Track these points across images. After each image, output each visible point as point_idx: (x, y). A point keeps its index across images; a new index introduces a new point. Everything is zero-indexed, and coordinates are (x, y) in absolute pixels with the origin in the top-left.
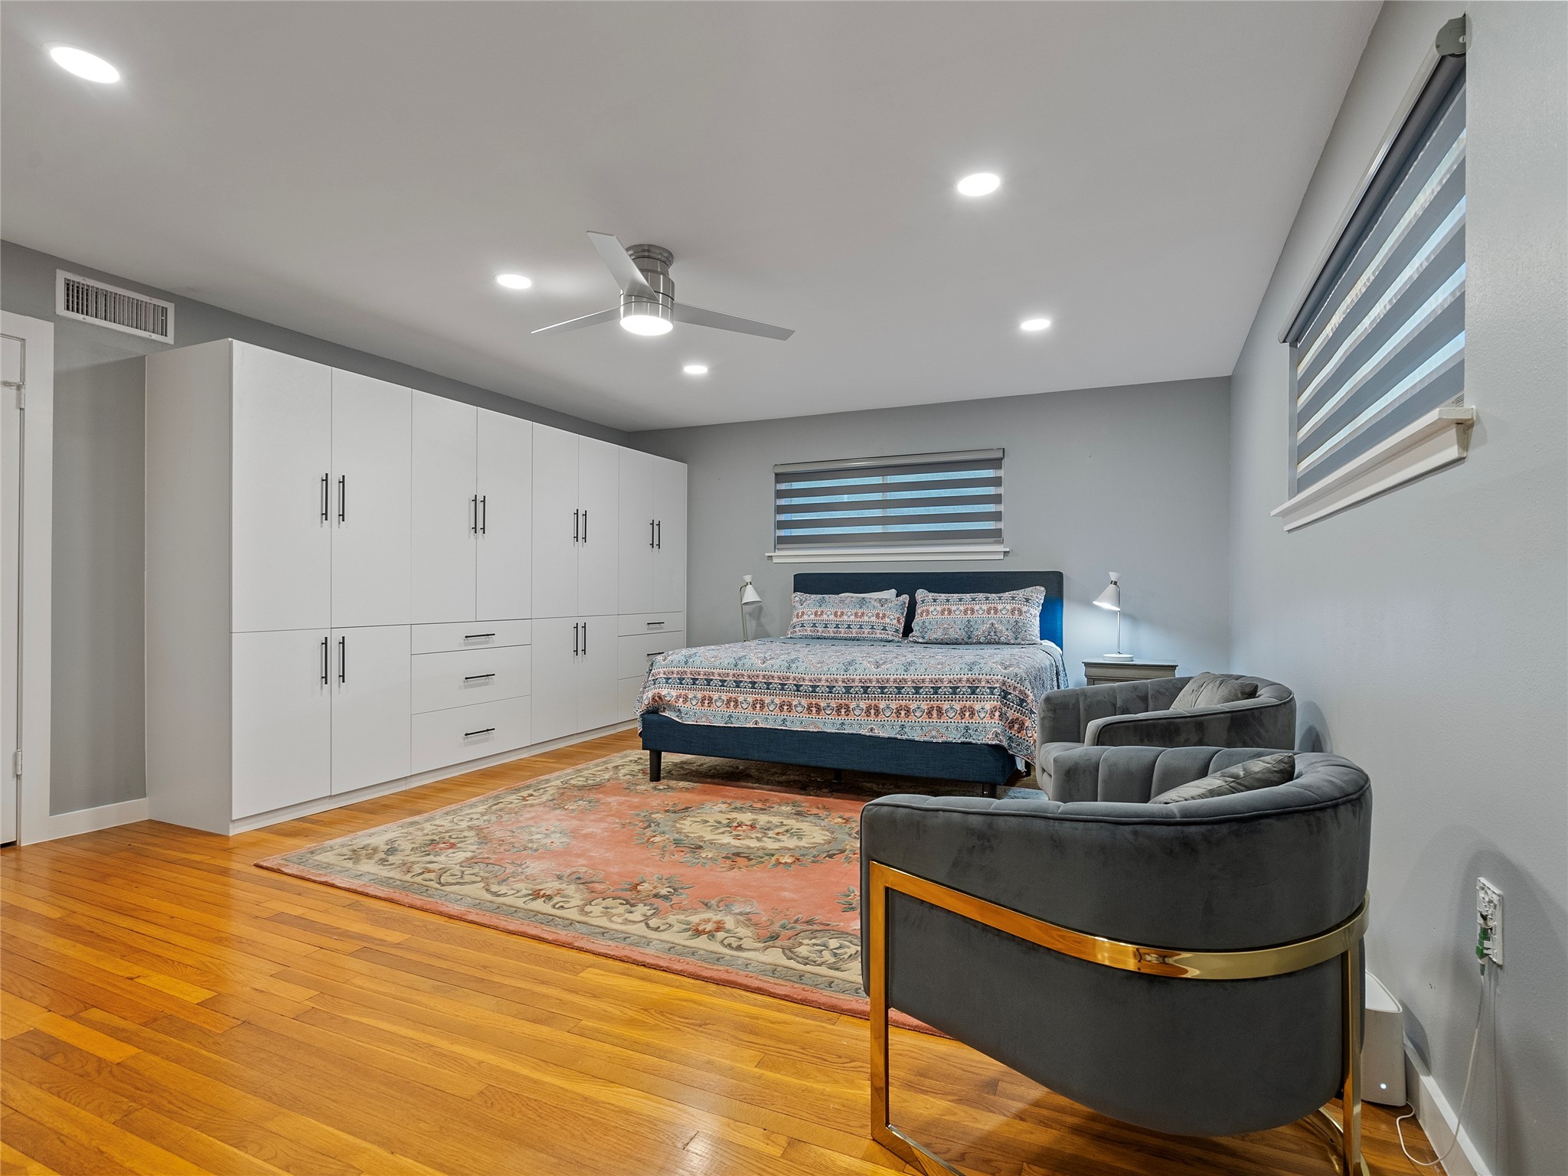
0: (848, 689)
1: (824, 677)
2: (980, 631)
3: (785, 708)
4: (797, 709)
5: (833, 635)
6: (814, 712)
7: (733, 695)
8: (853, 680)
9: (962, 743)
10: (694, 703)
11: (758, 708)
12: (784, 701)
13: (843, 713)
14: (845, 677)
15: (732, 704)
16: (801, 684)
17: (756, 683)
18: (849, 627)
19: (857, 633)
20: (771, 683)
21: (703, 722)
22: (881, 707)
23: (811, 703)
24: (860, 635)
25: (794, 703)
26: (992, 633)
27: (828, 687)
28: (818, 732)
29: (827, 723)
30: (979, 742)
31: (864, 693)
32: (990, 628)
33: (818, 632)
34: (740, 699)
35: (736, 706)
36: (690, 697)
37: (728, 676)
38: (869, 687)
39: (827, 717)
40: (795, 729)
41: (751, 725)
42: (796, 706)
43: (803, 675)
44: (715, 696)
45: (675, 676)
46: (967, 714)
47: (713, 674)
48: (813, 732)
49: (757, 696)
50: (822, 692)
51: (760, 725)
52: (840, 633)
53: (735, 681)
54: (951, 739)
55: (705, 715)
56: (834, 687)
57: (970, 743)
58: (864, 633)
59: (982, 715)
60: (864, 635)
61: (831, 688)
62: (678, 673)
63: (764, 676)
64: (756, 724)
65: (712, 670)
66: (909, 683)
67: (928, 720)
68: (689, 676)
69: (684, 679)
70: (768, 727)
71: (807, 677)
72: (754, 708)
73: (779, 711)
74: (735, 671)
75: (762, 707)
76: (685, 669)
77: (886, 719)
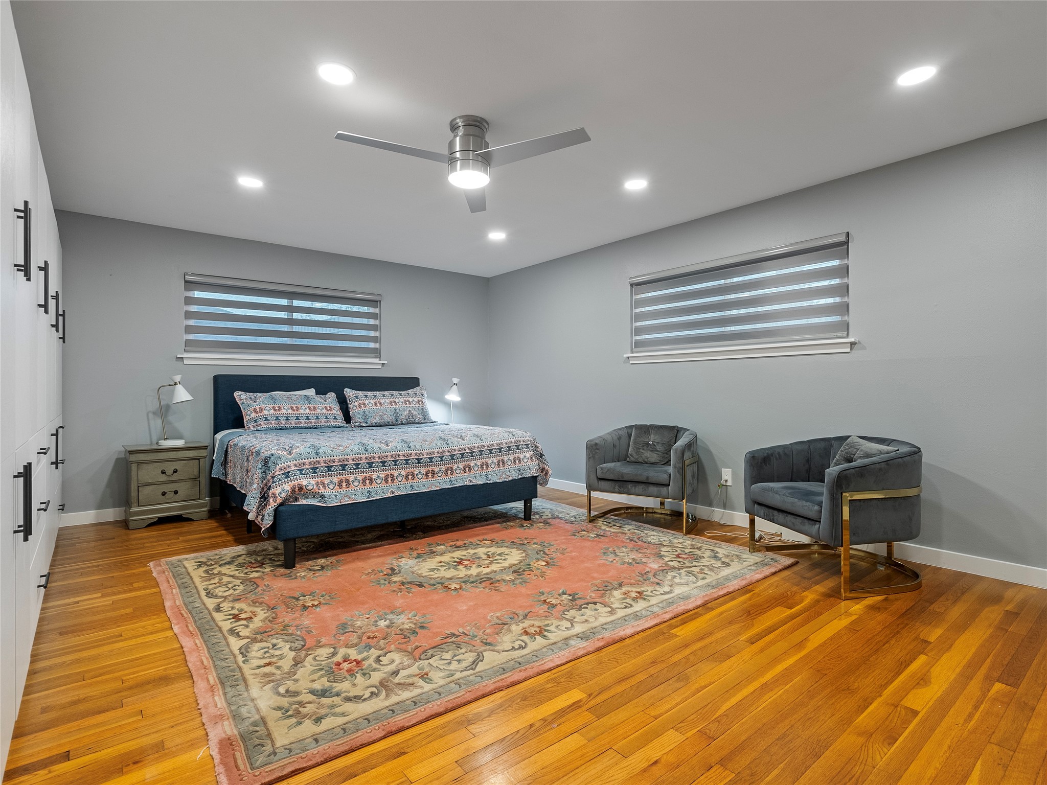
0: (452, 456)
1: (436, 451)
2: (404, 416)
3: (410, 477)
4: (418, 476)
5: (294, 425)
6: (430, 476)
7: (368, 475)
8: (455, 450)
9: (521, 478)
10: (332, 488)
11: (390, 481)
12: (408, 473)
13: (449, 474)
14: (449, 448)
15: (368, 482)
16: (421, 457)
17: (385, 462)
18: (308, 418)
19: (315, 423)
20: (398, 460)
21: (347, 501)
22: (472, 465)
23: (429, 471)
24: (318, 424)
25: (416, 473)
26: (411, 417)
27: (439, 457)
28: (440, 489)
29: (440, 483)
30: (528, 476)
31: (462, 458)
32: (409, 414)
33: (281, 424)
34: (374, 477)
35: (371, 483)
36: (326, 483)
37: (361, 460)
38: (464, 453)
39: (439, 478)
40: (424, 491)
41: (389, 495)
42: (417, 475)
43: (421, 451)
44: (351, 478)
45: (307, 466)
46: (517, 461)
47: (347, 460)
48: (437, 490)
49: (387, 472)
50: (437, 461)
51: (397, 494)
52: (301, 423)
53: (368, 463)
54: (514, 478)
55: (346, 495)
56: (444, 456)
57: (524, 478)
58: (321, 422)
59: (526, 461)
60: (321, 424)
61: (442, 457)
62: (310, 463)
63: (392, 456)
64: (393, 493)
65: (346, 457)
66: (486, 447)
67: (498, 469)
68: (322, 464)
69: (317, 468)
70: (404, 493)
71: (424, 452)
72: (387, 481)
73: (405, 481)
74: (367, 455)
75: (393, 480)
76: (318, 459)
77: (476, 472)
